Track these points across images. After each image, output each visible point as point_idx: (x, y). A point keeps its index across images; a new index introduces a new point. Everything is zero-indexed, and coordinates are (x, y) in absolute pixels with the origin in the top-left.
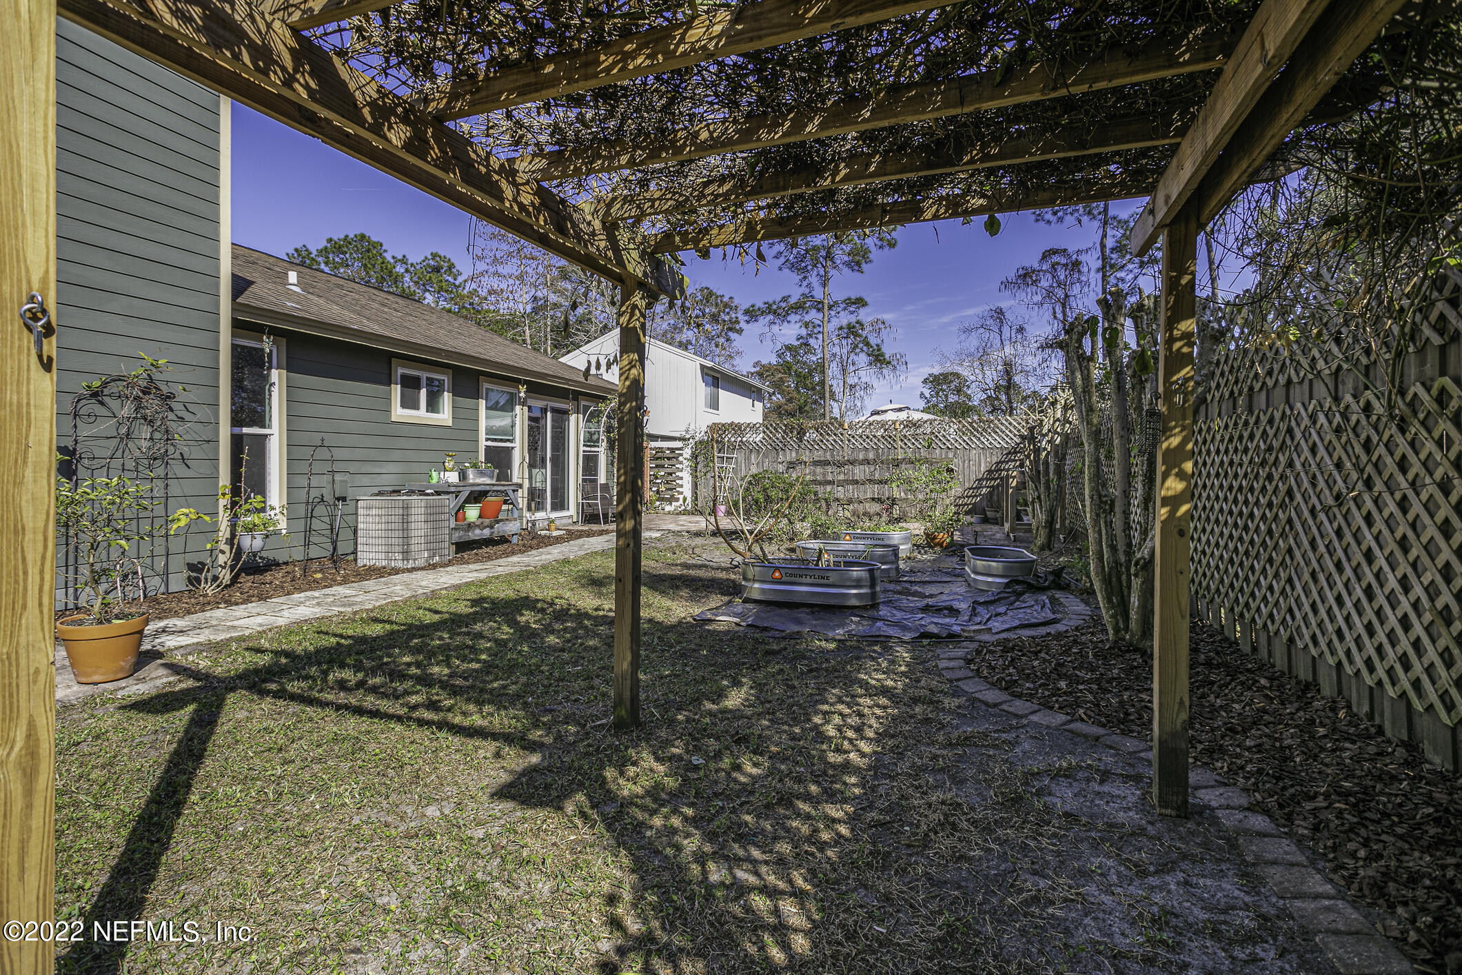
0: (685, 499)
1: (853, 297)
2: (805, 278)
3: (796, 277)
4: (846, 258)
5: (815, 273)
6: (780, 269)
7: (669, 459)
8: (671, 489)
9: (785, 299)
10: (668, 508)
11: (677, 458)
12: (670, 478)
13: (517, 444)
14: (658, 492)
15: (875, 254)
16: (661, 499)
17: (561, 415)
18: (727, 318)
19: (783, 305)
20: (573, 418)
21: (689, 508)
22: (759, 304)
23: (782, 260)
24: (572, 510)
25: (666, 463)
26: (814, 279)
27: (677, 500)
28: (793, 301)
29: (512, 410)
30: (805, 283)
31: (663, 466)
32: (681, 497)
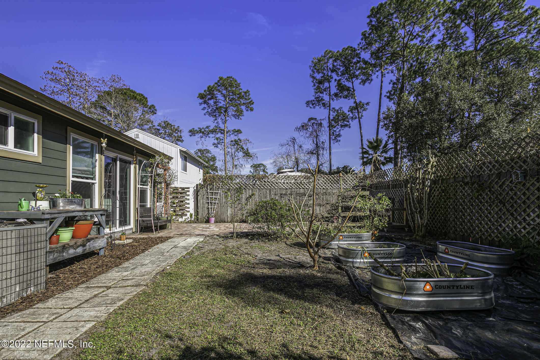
0: (191, 215)
1: (237, 129)
2: (216, 119)
3: (212, 119)
4: (234, 113)
5: (220, 118)
6: (205, 115)
7: (181, 193)
8: (182, 210)
9: (207, 127)
10: (180, 220)
11: (185, 193)
12: (182, 204)
13: (97, 181)
14: (175, 211)
15: (245, 112)
16: (177, 215)
17: (126, 164)
18: (176, 135)
19: (207, 130)
20: (132, 167)
21: (193, 219)
22: (196, 128)
23: (206, 111)
24: (132, 225)
25: (179, 195)
26: (219, 120)
27: (186, 215)
28: (211, 128)
29: (92, 156)
30: (216, 122)
31: (177, 197)
32: (188, 214)
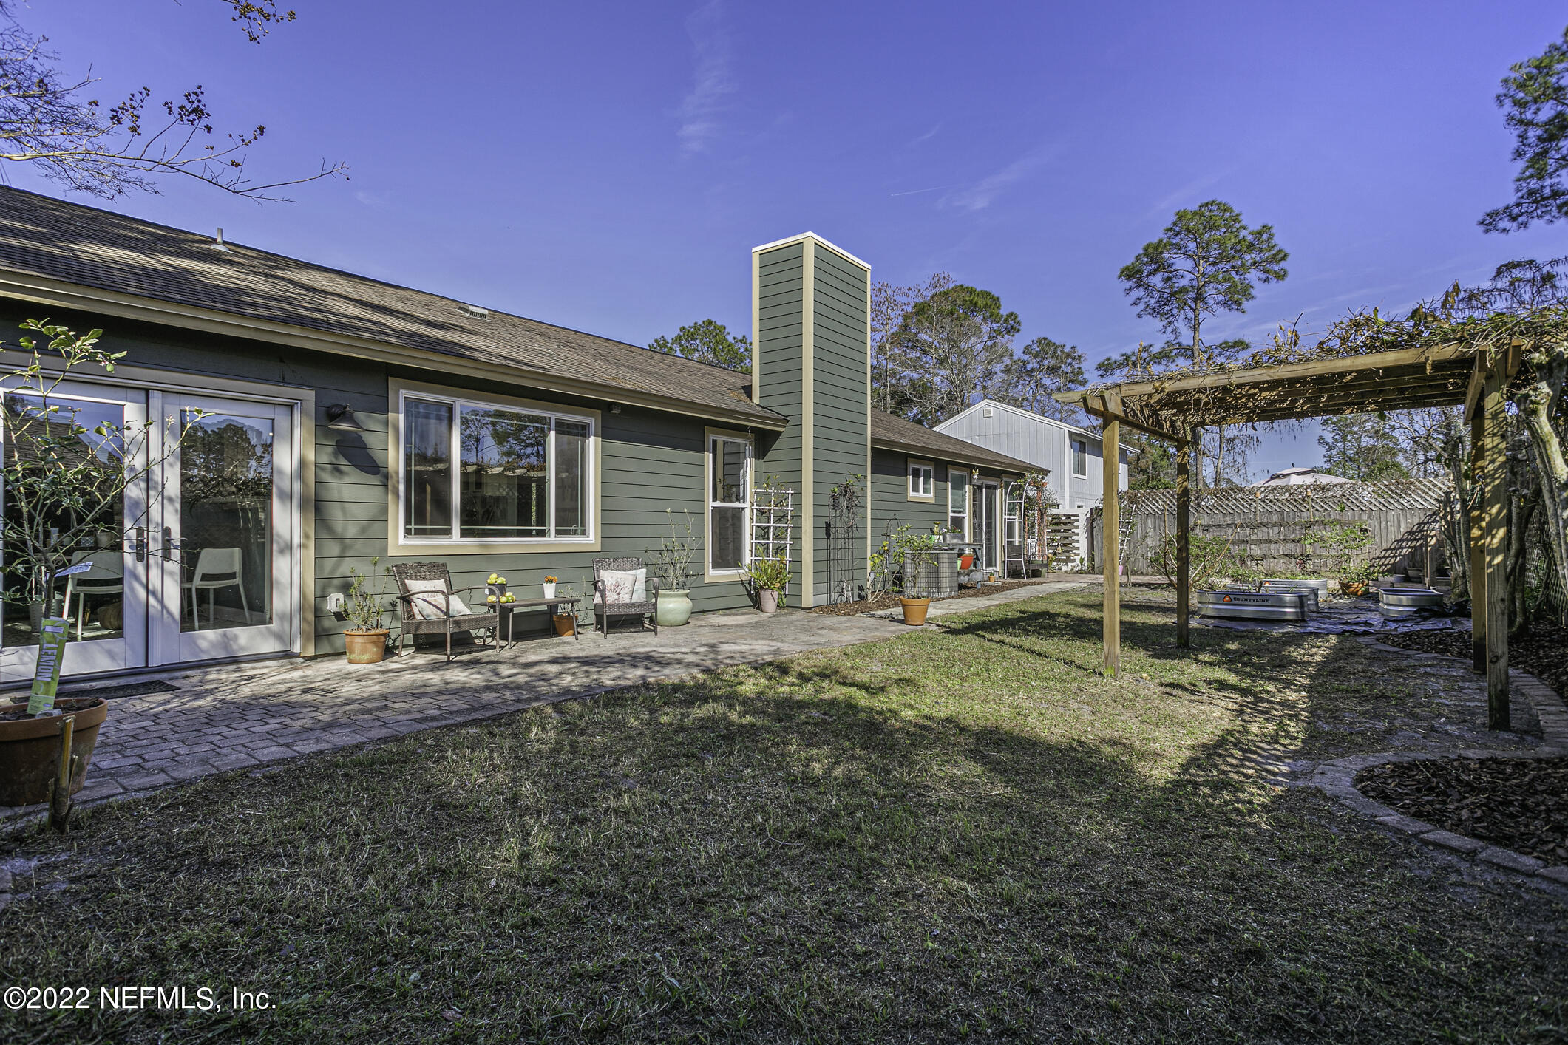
0: (1082, 560)
1: (1231, 340)
2: (1170, 323)
3: (1157, 323)
4: (1221, 298)
5: (1182, 316)
6: (1139, 316)
7: (1065, 524)
8: (1068, 551)
9: (1146, 349)
10: (1064, 568)
11: (1072, 524)
12: (1066, 541)
13: (967, 515)
14: (1055, 554)
15: (1259, 290)
16: (1059, 561)
17: (991, 488)
18: (1068, 369)
19: (1144, 355)
20: (998, 492)
21: (1085, 568)
22: (1116, 356)
23: (1142, 306)
24: (998, 568)
25: (1062, 528)
26: (1181, 324)
27: (1073, 561)
28: (1155, 350)
29: (963, 488)
30: (1169, 329)
31: (1059, 531)
32: (1078, 559)
